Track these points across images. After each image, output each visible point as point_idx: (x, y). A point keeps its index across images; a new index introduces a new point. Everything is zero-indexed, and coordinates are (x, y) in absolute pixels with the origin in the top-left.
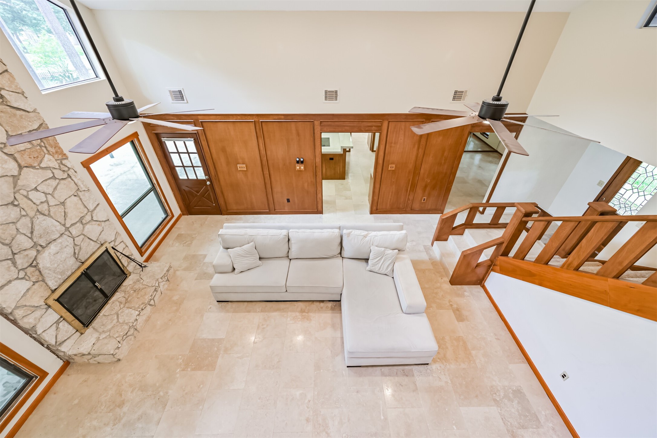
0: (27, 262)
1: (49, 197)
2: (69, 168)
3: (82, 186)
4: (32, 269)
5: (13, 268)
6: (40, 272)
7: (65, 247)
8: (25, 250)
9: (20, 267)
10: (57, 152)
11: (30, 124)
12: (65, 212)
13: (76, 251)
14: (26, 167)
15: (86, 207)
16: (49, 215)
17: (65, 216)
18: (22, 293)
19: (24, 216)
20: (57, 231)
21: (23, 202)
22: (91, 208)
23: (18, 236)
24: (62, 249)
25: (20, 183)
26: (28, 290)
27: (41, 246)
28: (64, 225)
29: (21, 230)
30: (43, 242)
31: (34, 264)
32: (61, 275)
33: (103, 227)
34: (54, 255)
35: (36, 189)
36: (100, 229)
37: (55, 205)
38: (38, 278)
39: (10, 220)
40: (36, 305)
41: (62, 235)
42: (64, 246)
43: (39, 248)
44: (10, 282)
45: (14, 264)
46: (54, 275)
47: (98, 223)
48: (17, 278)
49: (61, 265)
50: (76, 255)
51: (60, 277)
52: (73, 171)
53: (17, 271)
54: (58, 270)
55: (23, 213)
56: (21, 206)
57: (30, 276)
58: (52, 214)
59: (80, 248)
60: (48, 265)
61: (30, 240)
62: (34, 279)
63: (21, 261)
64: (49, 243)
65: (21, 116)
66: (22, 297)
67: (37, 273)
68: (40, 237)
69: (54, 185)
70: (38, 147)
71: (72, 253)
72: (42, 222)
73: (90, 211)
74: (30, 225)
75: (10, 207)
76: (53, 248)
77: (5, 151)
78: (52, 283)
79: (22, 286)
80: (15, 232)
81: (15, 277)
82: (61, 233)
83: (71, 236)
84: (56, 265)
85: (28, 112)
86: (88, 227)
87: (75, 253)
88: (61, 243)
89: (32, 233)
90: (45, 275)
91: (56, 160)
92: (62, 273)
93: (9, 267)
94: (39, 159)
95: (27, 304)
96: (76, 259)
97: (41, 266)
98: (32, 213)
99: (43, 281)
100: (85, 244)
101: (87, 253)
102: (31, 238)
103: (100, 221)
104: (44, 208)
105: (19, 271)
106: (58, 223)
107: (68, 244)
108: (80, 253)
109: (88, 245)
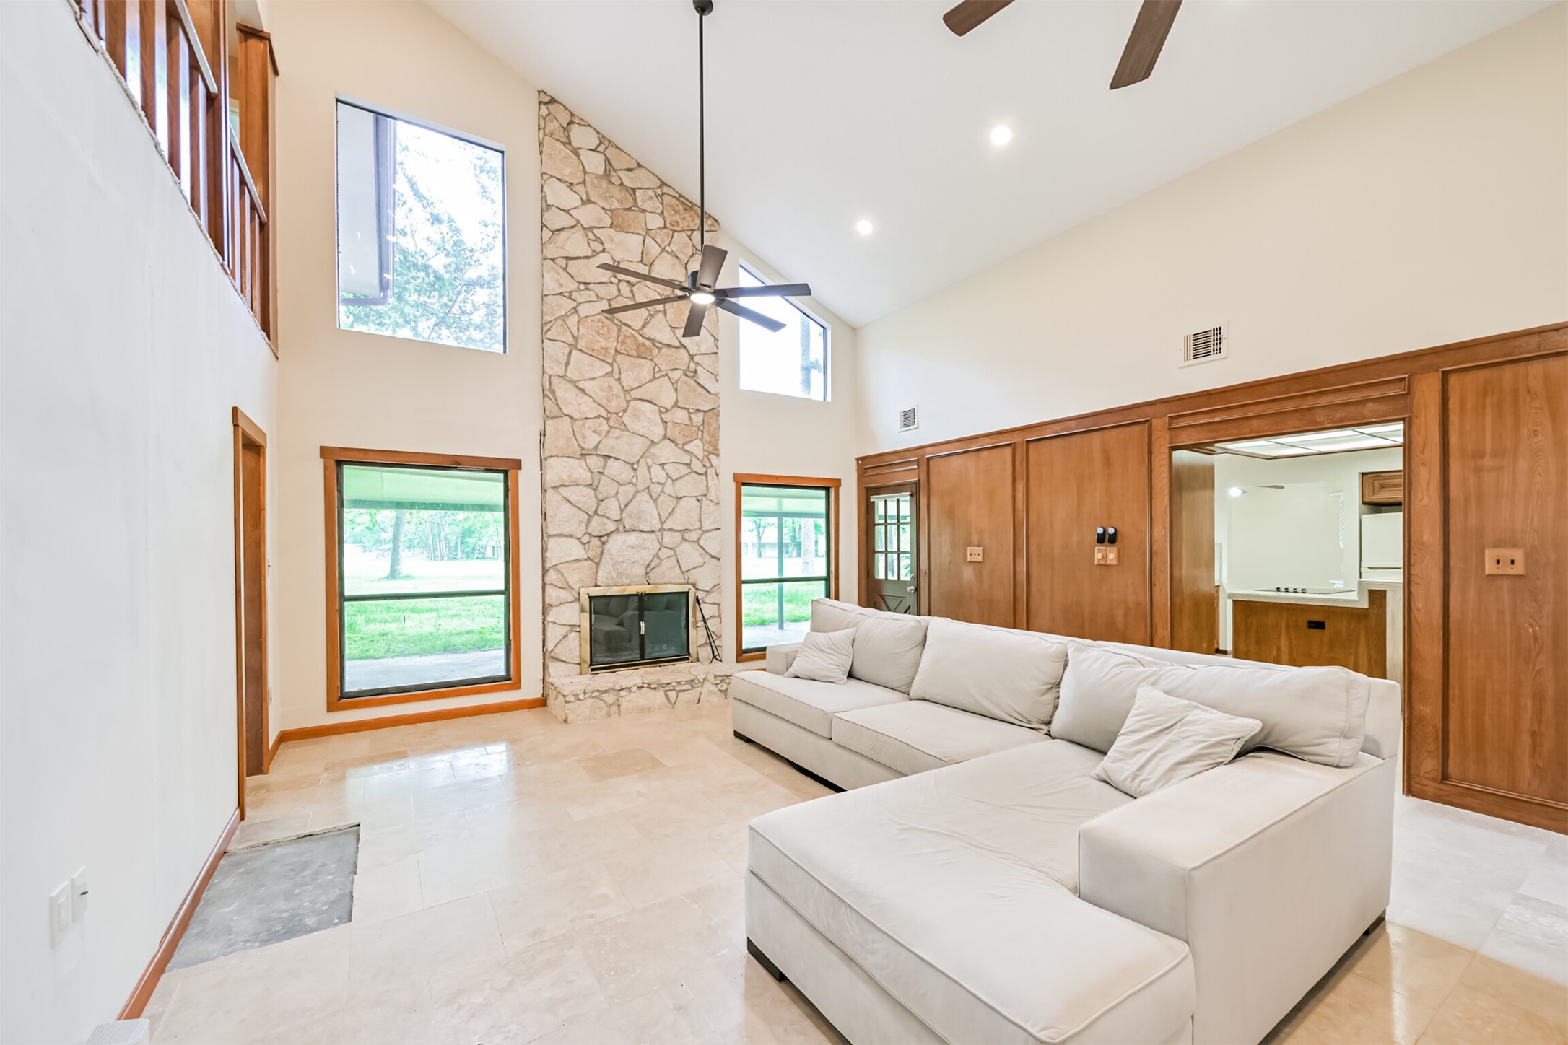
0: (600, 531)
1: (670, 481)
2: (712, 466)
3: (713, 493)
4: (596, 542)
5: (584, 525)
6: (602, 553)
7: (645, 549)
8: (608, 518)
9: (589, 531)
10: (710, 442)
11: (703, 403)
12: (674, 509)
13: (653, 564)
14: (670, 439)
15: (700, 521)
16: (655, 500)
17: (670, 514)
18: (571, 559)
19: (633, 484)
20: (651, 523)
21: (642, 470)
22: (706, 527)
23: (613, 499)
24: (640, 546)
25: (653, 450)
26: (578, 560)
27: (624, 527)
28: (662, 523)
29: (619, 495)
30: (628, 523)
31: (603, 538)
32: (617, 577)
33: (704, 563)
34: (628, 546)
35: (662, 465)
36: (699, 560)
37: (670, 495)
38: (595, 558)
39: (618, 479)
40: (570, 584)
41: (653, 532)
42: (645, 546)
43: (621, 528)
44: (571, 536)
45: (589, 522)
46: (611, 568)
47: (703, 552)
48: (579, 539)
49: (625, 564)
50: (649, 569)
51: (614, 576)
52: (714, 471)
53: (584, 532)
54: (618, 567)
55: (634, 481)
56: (637, 472)
57: (591, 548)
58: (659, 501)
59: (659, 564)
60: (614, 552)
61: (619, 512)
62: (591, 554)
63: (597, 526)
64: (634, 530)
65: (700, 394)
66: (568, 562)
67: (599, 551)
68: (630, 516)
69: (683, 473)
70: (696, 429)
71: (647, 563)
72: (643, 502)
73: (703, 529)
74: (630, 497)
75: (629, 466)
76: (632, 538)
77: (663, 416)
78: (602, 576)
79: (577, 551)
80: (613, 493)
81: (579, 536)
82: (653, 529)
83: (660, 541)
84: (621, 559)
85: (709, 392)
86: (686, 545)
87: (649, 565)
88: (644, 540)
89: (626, 505)
90: (603, 561)
91: (704, 450)
92: (620, 574)
93: (582, 522)
94: (688, 439)
95: (565, 575)
96: (647, 573)
97: (607, 546)
98: (641, 487)
99: (598, 565)
100: (668, 563)
101: (663, 577)
102: (622, 511)
103: (706, 551)
104: (656, 489)
105: (586, 533)
106: (658, 516)
107: (651, 547)
108: (655, 570)
109: (672, 568)
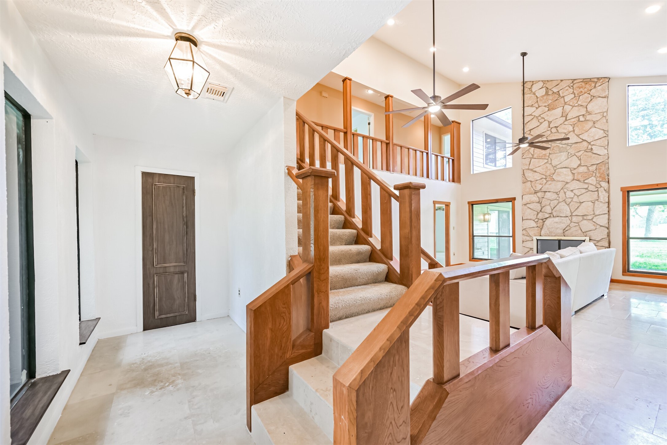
0: (542, 217)
1: (576, 196)
2: (601, 187)
3: (602, 198)
4: (541, 221)
5: (536, 216)
6: (543, 225)
7: (563, 223)
8: (546, 213)
9: (538, 217)
10: (600, 177)
11: (596, 161)
12: (578, 207)
13: (566, 229)
14: (576, 180)
15: (594, 211)
16: (568, 205)
17: (576, 209)
18: (531, 227)
19: (557, 200)
20: (566, 213)
21: (562, 194)
22: (597, 213)
23: (548, 206)
24: (560, 222)
25: (567, 186)
26: (533, 227)
27: (553, 215)
28: (572, 213)
29: (551, 205)
30: (555, 214)
31: (544, 220)
32: (549, 233)
33: (596, 229)
34: (555, 222)
35: (572, 191)
36: (594, 228)
37: (576, 202)
38: (540, 226)
39: (550, 199)
40: (530, 235)
41: (568, 217)
42: (563, 222)
43: (552, 216)
44: (531, 219)
45: (538, 214)
46: (547, 230)
47: (594, 223)
48: (534, 220)
49: (553, 229)
50: (565, 231)
51: (548, 233)
52: (603, 189)
53: (536, 218)
54: (550, 230)
55: (558, 198)
56: (559, 195)
57: (538, 223)
58: (570, 205)
59: (570, 229)
60: (548, 224)
61: (551, 210)
62: (538, 225)
63: (540, 216)
64: (558, 216)
65: (594, 157)
66: (529, 228)
67: (542, 224)
68: (556, 211)
69: (583, 192)
70: (592, 173)
71: (564, 228)
72: (563, 206)
73: (595, 214)
74: (556, 205)
75: (555, 193)
76: (557, 219)
77: (572, 171)
78: (543, 233)
79: (533, 224)
80: (548, 204)
81: (534, 219)
82: (567, 216)
83: (571, 220)
84: (551, 227)
85: (600, 155)
86: (585, 221)
87: (564, 229)
88: (562, 220)
89: (554, 208)
90: (544, 227)
91: (596, 181)
92: (550, 232)
93: (535, 215)
94: (586, 178)
95: (528, 232)
96: (564, 232)
97: (545, 223)
98: (561, 200)
99: (541, 229)
100: (575, 229)
101: (572, 234)
102: (552, 210)
103: (597, 224)
104: (568, 201)
105: (537, 218)
106: (570, 211)
107: (566, 222)
108: (567, 231)
109: (577, 231)
